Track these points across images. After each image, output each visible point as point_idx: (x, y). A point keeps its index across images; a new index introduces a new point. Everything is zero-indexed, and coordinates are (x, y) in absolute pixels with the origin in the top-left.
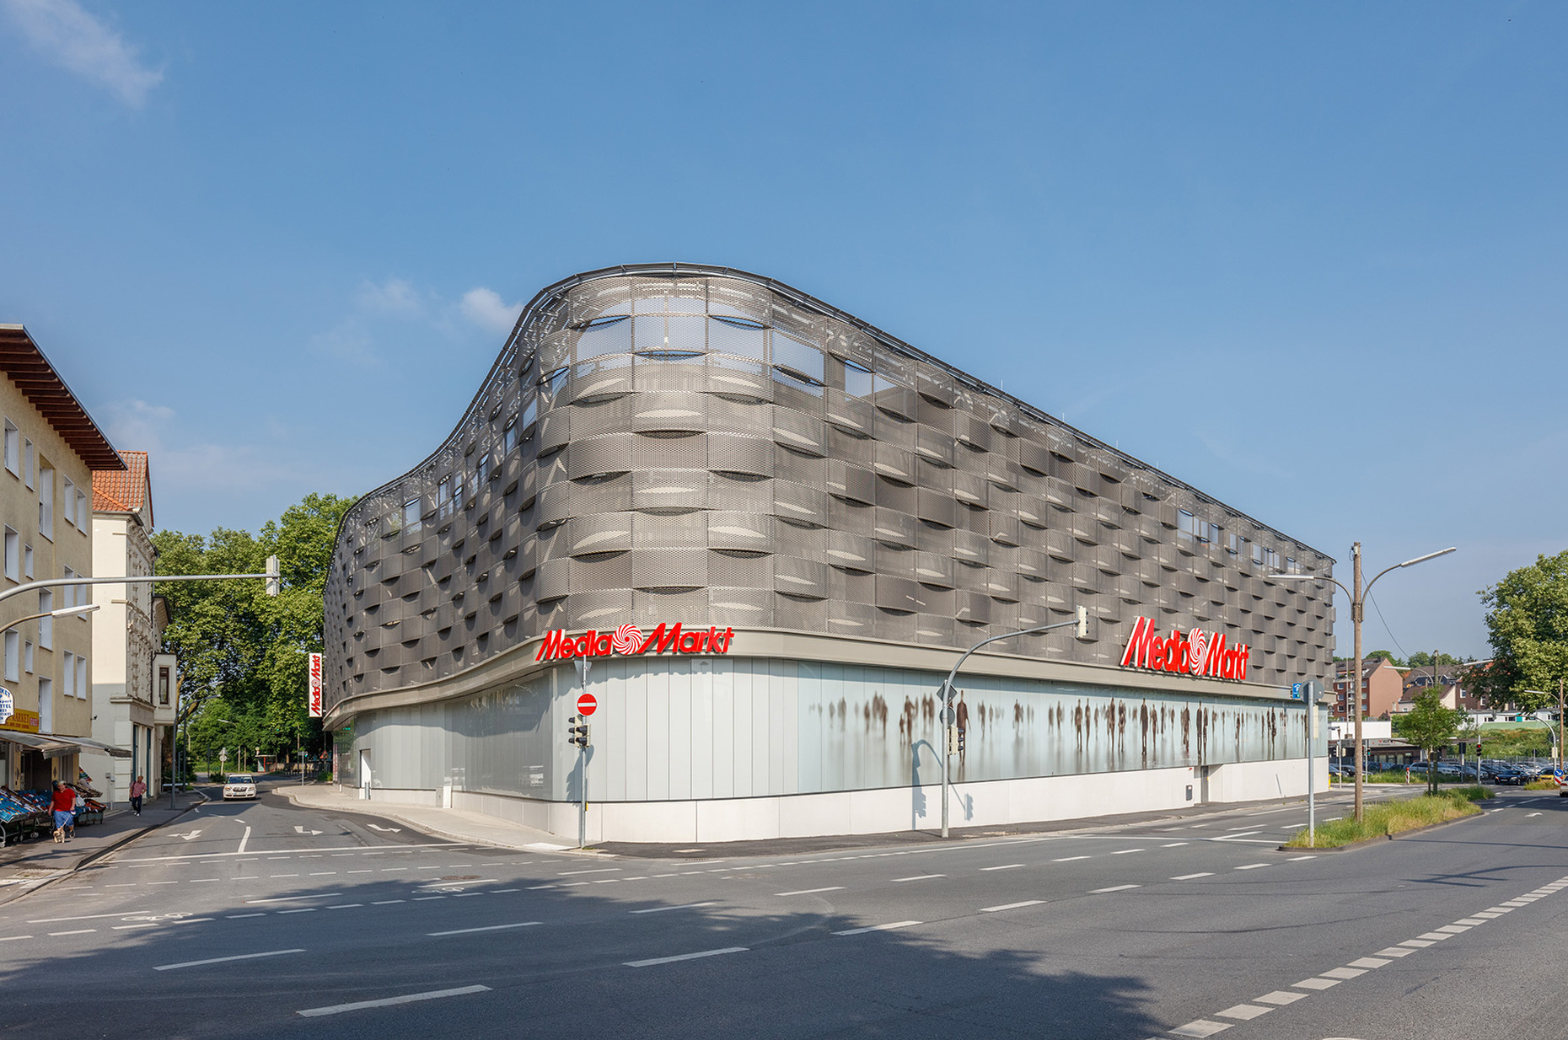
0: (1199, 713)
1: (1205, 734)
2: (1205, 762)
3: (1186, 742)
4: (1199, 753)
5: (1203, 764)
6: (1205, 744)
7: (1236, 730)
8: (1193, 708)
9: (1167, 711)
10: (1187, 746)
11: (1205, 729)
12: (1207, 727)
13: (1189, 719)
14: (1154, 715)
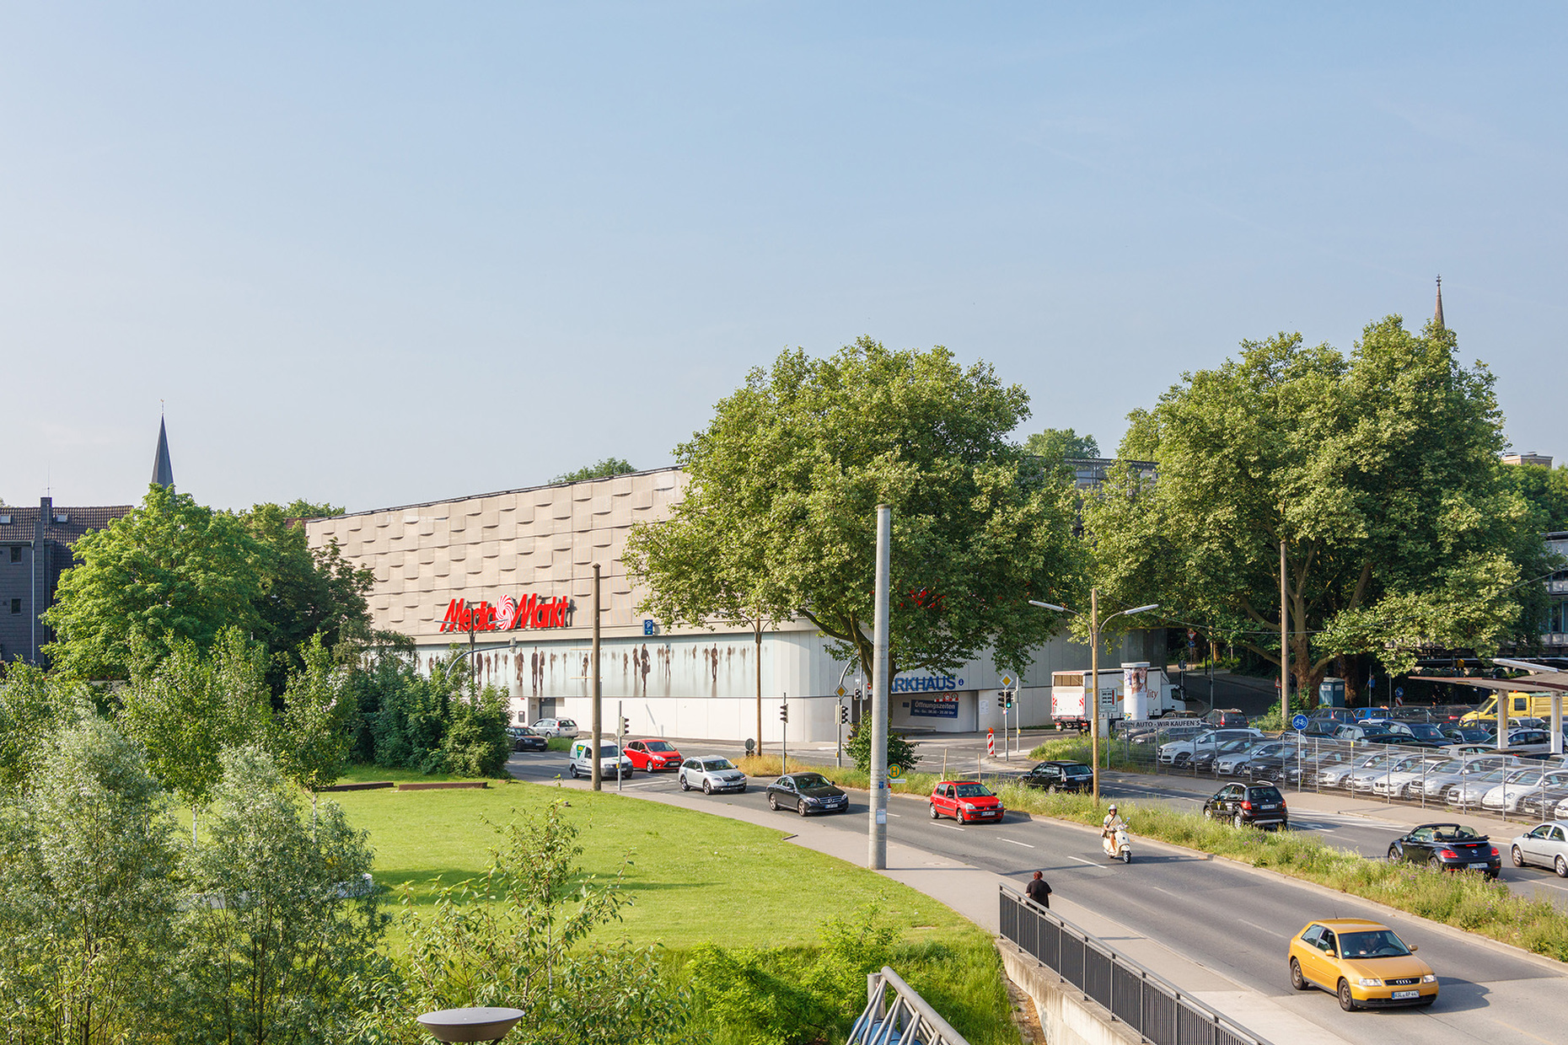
0: (535, 656)
1: (541, 673)
2: (541, 693)
3: (519, 678)
4: (535, 687)
5: (538, 696)
6: (541, 681)
7: (583, 668)
8: (528, 653)
9: (500, 656)
10: (521, 681)
11: (541, 670)
12: (544, 667)
13: (522, 661)
14: (488, 660)
